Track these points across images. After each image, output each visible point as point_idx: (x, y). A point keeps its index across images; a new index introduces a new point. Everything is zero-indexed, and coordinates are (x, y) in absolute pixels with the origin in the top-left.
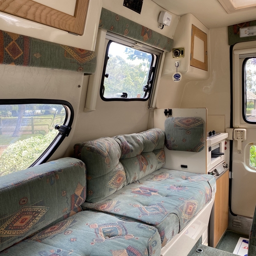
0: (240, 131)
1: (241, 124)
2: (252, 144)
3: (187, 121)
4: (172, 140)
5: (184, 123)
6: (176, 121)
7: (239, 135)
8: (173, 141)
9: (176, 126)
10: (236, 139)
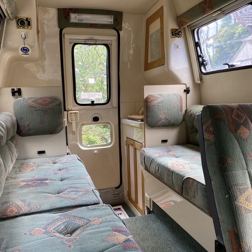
0: (73, 113)
1: (73, 106)
2: (83, 124)
3: (44, 101)
4: (26, 124)
5: (40, 104)
6: (30, 101)
7: (73, 117)
8: (28, 126)
9: (31, 107)
10: (71, 121)
